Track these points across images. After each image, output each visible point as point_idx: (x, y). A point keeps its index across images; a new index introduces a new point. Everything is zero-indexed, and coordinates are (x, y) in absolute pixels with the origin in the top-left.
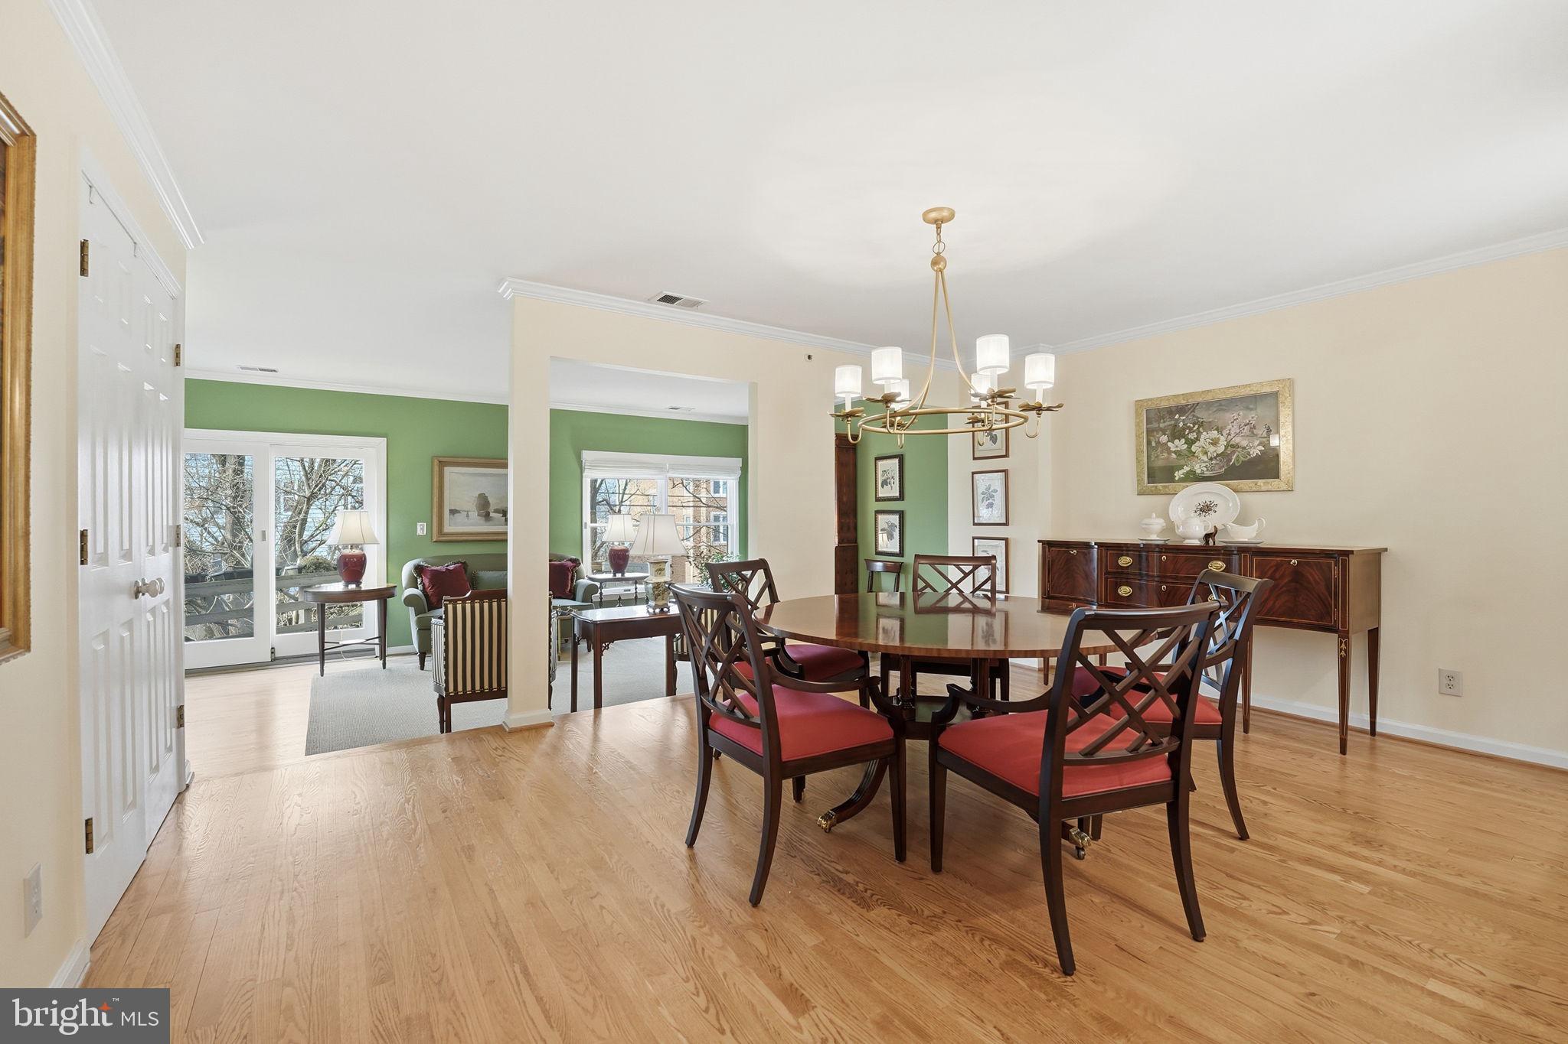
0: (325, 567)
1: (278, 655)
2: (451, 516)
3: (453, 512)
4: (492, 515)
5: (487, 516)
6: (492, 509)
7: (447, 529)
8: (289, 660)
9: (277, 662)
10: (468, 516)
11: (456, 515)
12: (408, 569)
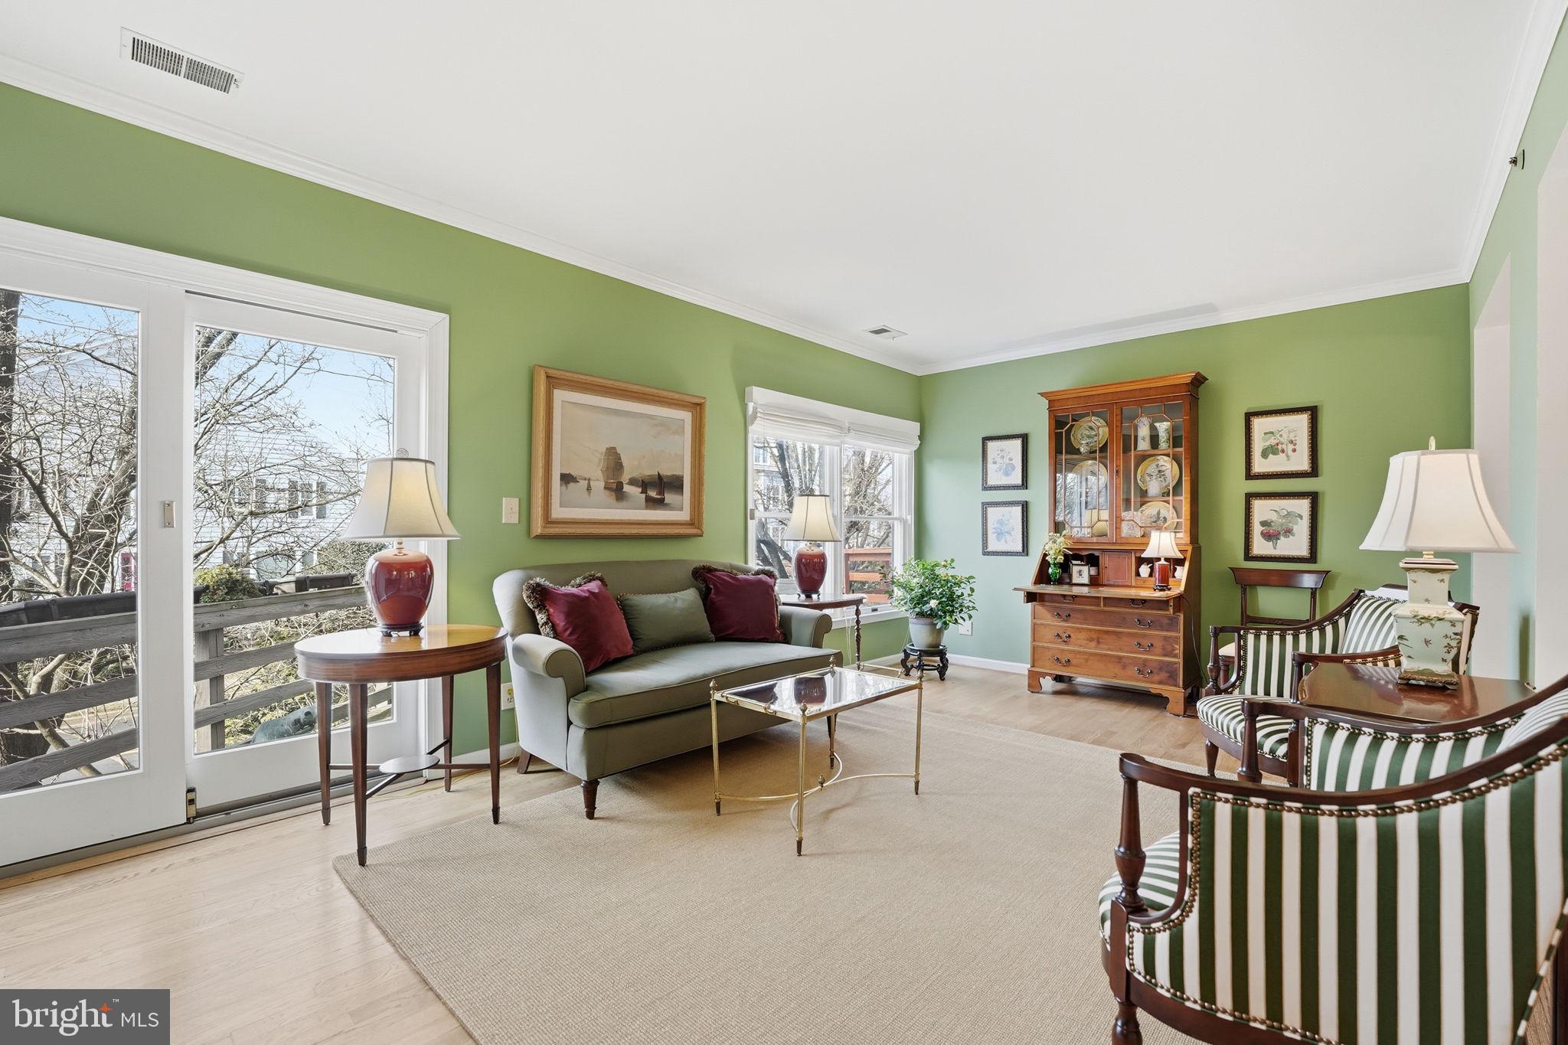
0: (244, 589)
1: (202, 803)
2: (564, 487)
3: (566, 479)
4: (627, 488)
5: (617, 491)
6: (625, 478)
7: (558, 512)
8: (235, 813)
9: (199, 822)
10: (589, 489)
11: (572, 485)
12: (505, 591)
